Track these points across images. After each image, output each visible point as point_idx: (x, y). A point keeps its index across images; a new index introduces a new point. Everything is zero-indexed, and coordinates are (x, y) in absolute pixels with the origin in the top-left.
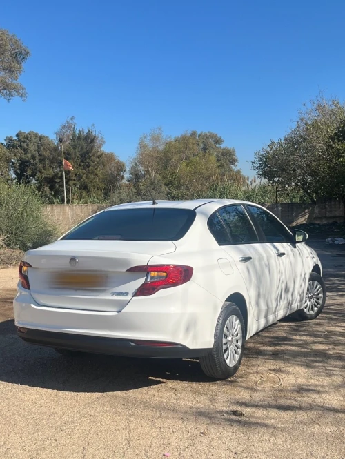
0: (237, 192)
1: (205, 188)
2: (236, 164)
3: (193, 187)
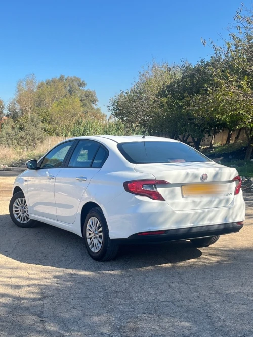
0: (97, 127)
2: (96, 103)
3: (62, 123)
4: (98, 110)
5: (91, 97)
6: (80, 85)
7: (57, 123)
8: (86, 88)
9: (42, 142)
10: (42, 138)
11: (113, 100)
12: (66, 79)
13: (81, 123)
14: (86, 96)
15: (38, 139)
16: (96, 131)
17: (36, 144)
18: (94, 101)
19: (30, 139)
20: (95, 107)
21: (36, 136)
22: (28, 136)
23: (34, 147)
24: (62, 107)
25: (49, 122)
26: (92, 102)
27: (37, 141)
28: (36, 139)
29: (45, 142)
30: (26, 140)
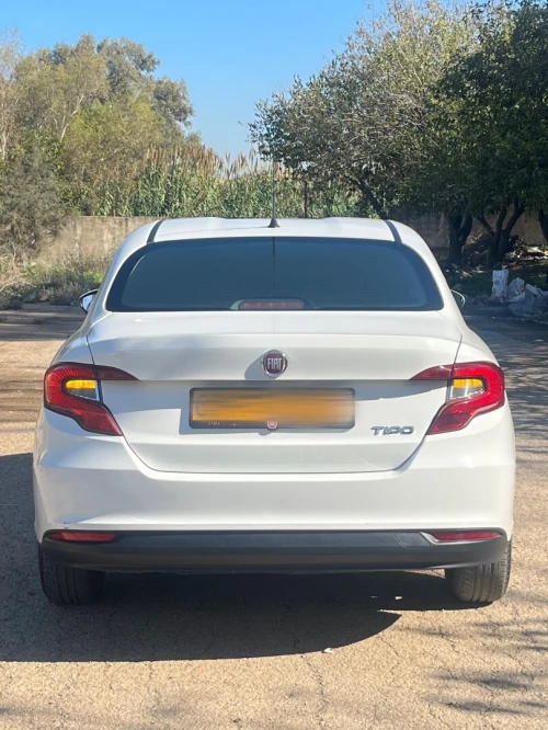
0: (203, 188)
1: (128, 180)
2: (188, 119)
3: (101, 176)
4: (194, 138)
5: (174, 100)
6: (143, 63)
7: (86, 178)
8: (157, 74)
9: (55, 233)
10: (55, 221)
11: (269, 107)
12: (99, 48)
13: (157, 176)
14: (159, 98)
15: (44, 223)
16: (201, 200)
17: (37, 237)
18: (182, 113)
19: (19, 223)
20: (186, 131)
21: (39, 214)
22: (15, 216)
23: (33, 247)
24: (100, 127)
25: (61, 173)
26: (177, 115)
27: (43, 231)
28: (38, 223)
29: (64, 232)
30: (9, 228)
